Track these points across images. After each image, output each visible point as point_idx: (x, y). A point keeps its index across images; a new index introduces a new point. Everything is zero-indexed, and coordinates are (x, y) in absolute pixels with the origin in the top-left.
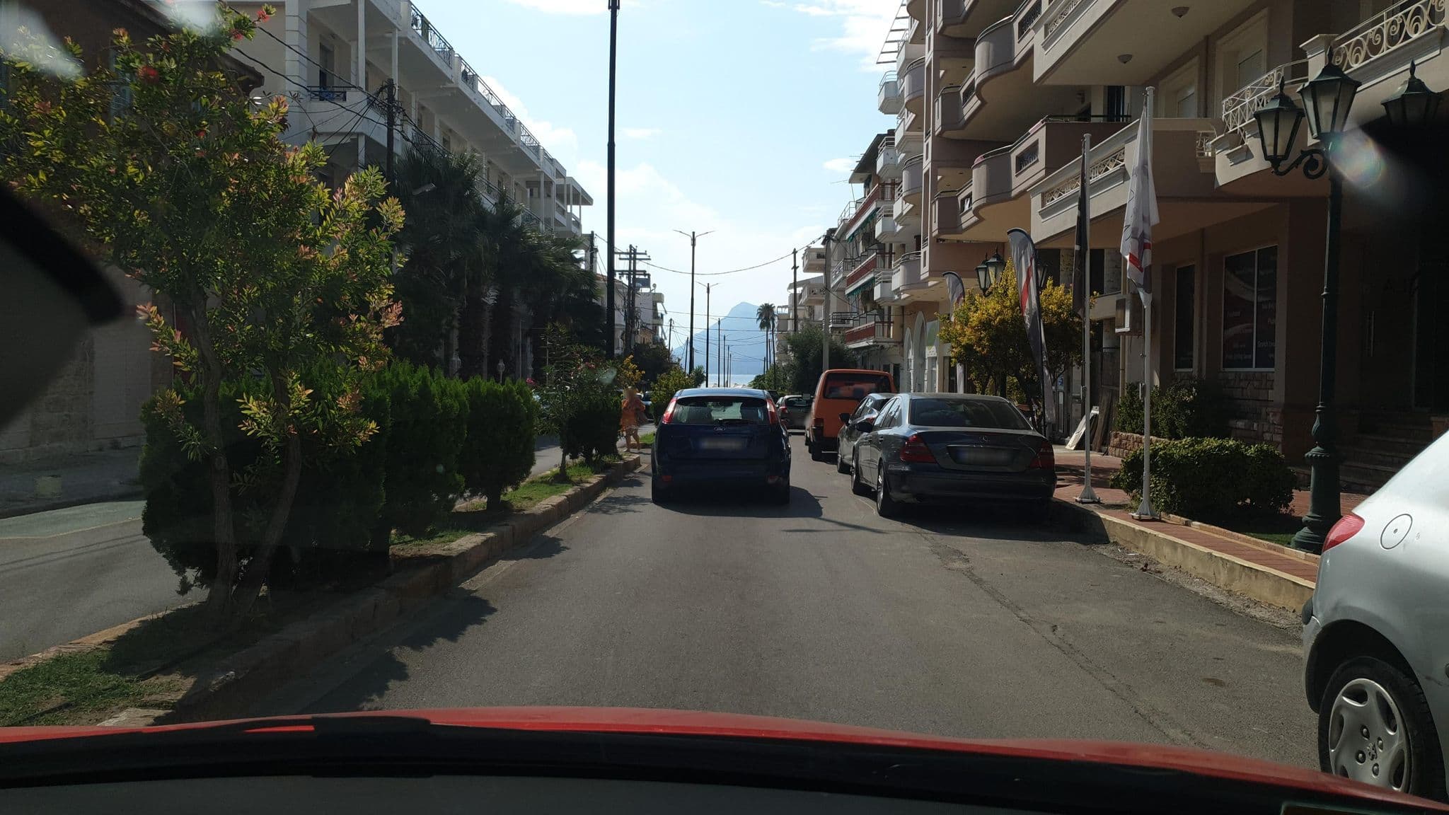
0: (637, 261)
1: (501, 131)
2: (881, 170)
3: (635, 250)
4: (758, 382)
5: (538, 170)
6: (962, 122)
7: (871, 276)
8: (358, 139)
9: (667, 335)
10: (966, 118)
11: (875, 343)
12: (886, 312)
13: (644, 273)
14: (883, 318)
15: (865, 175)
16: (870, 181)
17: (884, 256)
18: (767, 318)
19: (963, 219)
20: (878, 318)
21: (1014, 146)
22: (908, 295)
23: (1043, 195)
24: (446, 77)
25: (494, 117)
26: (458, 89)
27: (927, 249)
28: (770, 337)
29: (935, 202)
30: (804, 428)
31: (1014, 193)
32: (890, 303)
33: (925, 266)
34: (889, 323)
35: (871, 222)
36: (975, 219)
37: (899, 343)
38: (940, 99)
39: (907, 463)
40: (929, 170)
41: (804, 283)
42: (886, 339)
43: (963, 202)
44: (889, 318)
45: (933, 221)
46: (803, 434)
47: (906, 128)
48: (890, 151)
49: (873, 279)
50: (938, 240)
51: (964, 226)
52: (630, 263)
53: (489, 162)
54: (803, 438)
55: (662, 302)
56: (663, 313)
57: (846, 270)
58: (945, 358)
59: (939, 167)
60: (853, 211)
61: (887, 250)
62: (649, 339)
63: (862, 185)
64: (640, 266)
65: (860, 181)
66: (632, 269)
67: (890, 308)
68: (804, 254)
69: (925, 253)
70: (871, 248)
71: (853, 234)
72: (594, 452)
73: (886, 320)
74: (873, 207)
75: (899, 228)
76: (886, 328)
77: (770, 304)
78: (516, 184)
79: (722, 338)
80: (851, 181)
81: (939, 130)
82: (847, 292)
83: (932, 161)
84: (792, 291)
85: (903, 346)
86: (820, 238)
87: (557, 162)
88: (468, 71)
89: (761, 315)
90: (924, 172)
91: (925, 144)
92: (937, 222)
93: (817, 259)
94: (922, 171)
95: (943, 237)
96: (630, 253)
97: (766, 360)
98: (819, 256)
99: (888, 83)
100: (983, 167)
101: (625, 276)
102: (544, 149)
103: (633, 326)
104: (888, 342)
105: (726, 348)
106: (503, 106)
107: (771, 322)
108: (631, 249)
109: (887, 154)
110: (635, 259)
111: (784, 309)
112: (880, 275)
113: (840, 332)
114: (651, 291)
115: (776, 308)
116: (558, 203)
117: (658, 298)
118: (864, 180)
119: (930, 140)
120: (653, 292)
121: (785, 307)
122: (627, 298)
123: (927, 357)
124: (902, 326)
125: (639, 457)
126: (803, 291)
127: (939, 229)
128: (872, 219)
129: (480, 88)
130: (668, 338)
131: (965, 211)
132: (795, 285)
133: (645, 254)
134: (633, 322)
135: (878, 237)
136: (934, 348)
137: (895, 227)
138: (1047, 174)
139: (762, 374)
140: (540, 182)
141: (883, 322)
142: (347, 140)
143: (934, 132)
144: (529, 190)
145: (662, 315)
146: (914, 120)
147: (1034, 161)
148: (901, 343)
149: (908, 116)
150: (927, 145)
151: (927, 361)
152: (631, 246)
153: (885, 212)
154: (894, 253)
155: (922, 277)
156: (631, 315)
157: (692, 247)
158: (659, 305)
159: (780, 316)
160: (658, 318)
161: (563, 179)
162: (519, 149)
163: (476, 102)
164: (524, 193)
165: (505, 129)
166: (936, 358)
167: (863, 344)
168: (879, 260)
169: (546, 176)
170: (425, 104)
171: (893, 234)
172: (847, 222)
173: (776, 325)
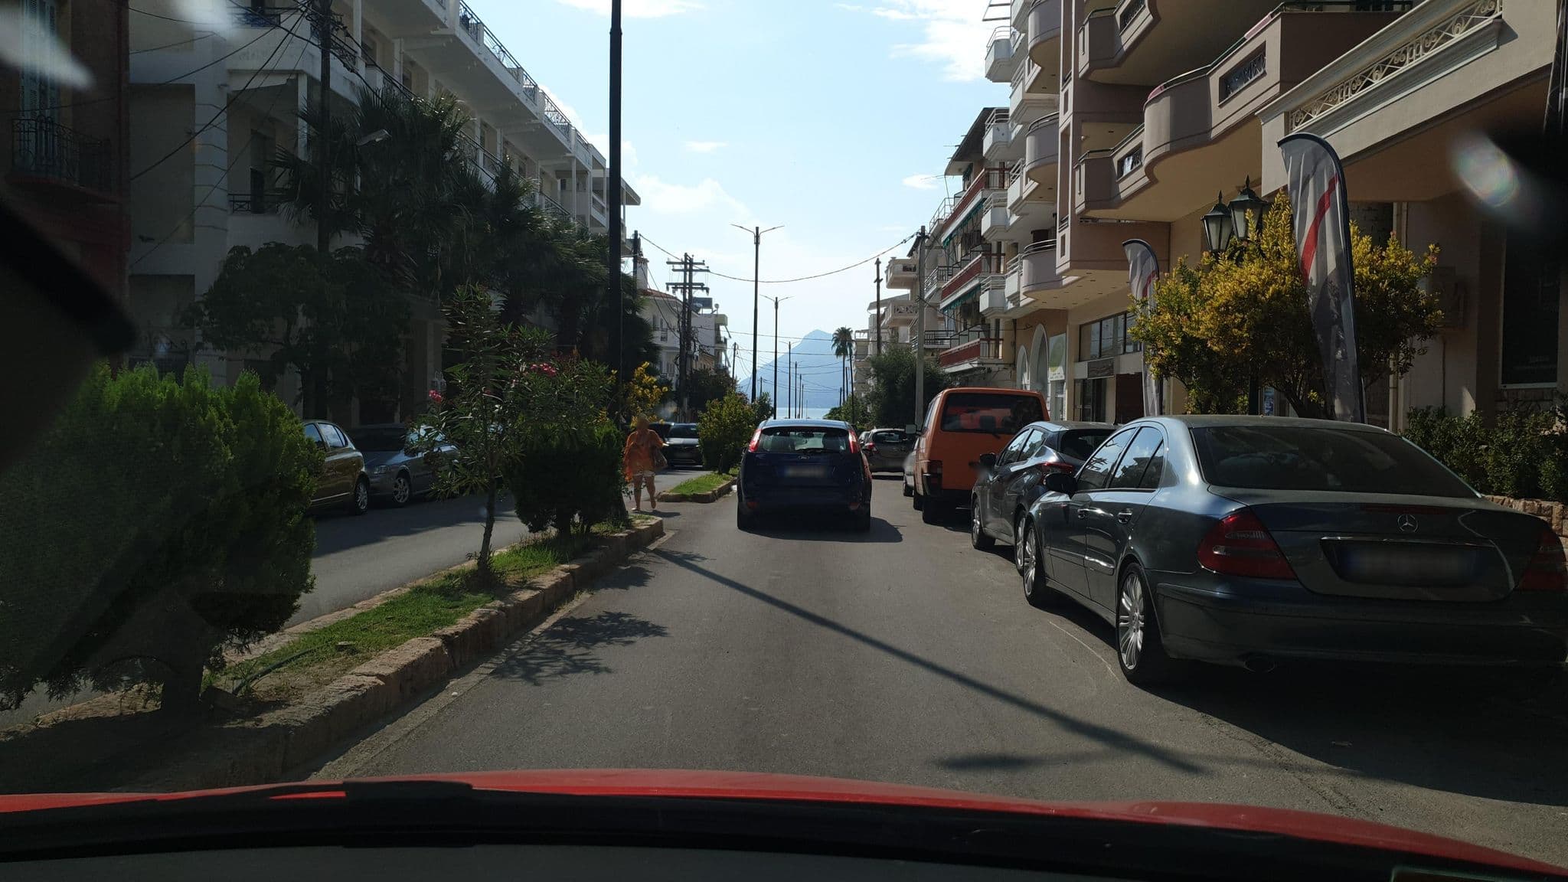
0: (694, 273)
1: (517, 100)
2: (989, 150)
3: (691, 260)
4: (834, 414)
5: (568, 155)
6: (1120, 55)
7: (976, 282)
8: (297, 79)
9: (731, 360)
10: (1125, 48)
11: (981, 366)
12: (993, 326)
13: (702, 287)
14: (989, 335)
15: (964, 165)
16: (970, 172)
17: (991, 258)
18: (843, 344)
19: (1122, 186)
20: (982, 335)
21: (1212, 67)
22: (1032, 299)
23: (1287, 116)
24: (439, 20)
25: (509, 82)
26: (454, 37)
27: (1067, 232)
28: (847, 364)
29: (1079, 167)
30: (902, 470)
31: (1214, 133)
32: (998, 316)
33: (1063, 254)
34: (997, 340)
35: (975, 219)
36: (1146, 180)
37: (1010, 365)
38: (1087, 27)
39: (1220, 580)
40: (1069, 125)
41: (886, 302)
42: (992, 359)
43: (1121, 163)
44: (997, 334)
45: (1077, 191)
46: (901, 478)
47: (1027, 88)
48: (1002, 126)
49: (979, 285)
50: (1082, 220)
51: (1123, 196)
52: (685, 275)
53: (506, 143)
54: (901, 484)
55: (725, 324)
56: (727, 337)
57: (940, 278)
58: (1076, 381)
59: (1083, 121)
60: (949, 211)
61: (994, 250)
62: (710, 365)
63: (961, 177)
64: (697, 278)
65: (959, 172)
66: (688, 281)
67: (998, 322)
68: (887, 267)
69: (1063, 238)
70: (975, 249)
71: (951, 234)
72: (577, 518)
73: (993, 336)
74: (978, 197)
75: (1014, 219)
76: (992, 347)
77: (847, 328)
78: (543, 173)
79: (793, 365)
80: (947, 173)
81: (1084, 70)
82: (943, 305)
83: (1075, 113)
84: (875, 311)
85: (1015, 369)
86: (912, 236)
87: (594, 148)
88: (469, 16)
89: (837, 341)
90: (1061, 130)
91: (1062, 94)
92: (1083, 190)
93: (903, 273)
94: (1058, 128)
95: (1092, 213)
96: (685, 263)
97: (842, 390)
98: (905, 269)
99: (998, 41)
100: (1166, 102)
101: (679, 290)
102: (576, 130)
103: (689, 348)
104: (997, 364)
105: (798, 376)
106: (520, 69)
107: (848, 349)
108: (686, 259)
109: (998, 129)
110: (691, 270)
111: (862, 334)
112: (988, 280)
113: (933, 355)
114: (713, 312)
115: (854, 332)
116: (595, 197)
117: (721, 320)
118: (963, 171)
119: (1070, 86)
120: (715, 313)
121: (864, 331)
122: (681, 316)
123: (1049, 380)
124: (1014, 344)
125: (661, 521)
126: (886, 310)
127: (1086, 202)
128: (978, 212)
129: (487, 41)
130: (732, 365)
131: (1124, 175)
132: (878, 304)
133: (703, 264)
134: (689, 345)
135: (985, 233)
136: (1060, 370)
137: (1007, 219)
138: (1282, 91)
139: (837, 406)
140: (571, 171)
141: (988, 339)
142: (281, 81)
143: (1076, 72)
144: (559, 181)
145: (725, 340)
146: (1039, 74)
147: (1260, 74)
148: (1013, 365)
149: (1029, 72)
150: (1066, 95)
151: (1050, 385)
152: (686, 255)
153: (995, 202)
154: (1004, 255)
155: (1058, 271)
156: (687, 335)
157: (755, 246)
158: (722, 328)
159: (857, 341)
160: (720, 343)
161: (602, 171)
162: (542, 125)
163: (481, 58)
164: (553, 184)
165: (522, 98)
166: (1062, 382)
167: (966, 366)
168: (984, 262)
169: (578, 162)
170: (413, 57)
171: (1007, 229)
172: (942, 222)
173: (854, 352)
